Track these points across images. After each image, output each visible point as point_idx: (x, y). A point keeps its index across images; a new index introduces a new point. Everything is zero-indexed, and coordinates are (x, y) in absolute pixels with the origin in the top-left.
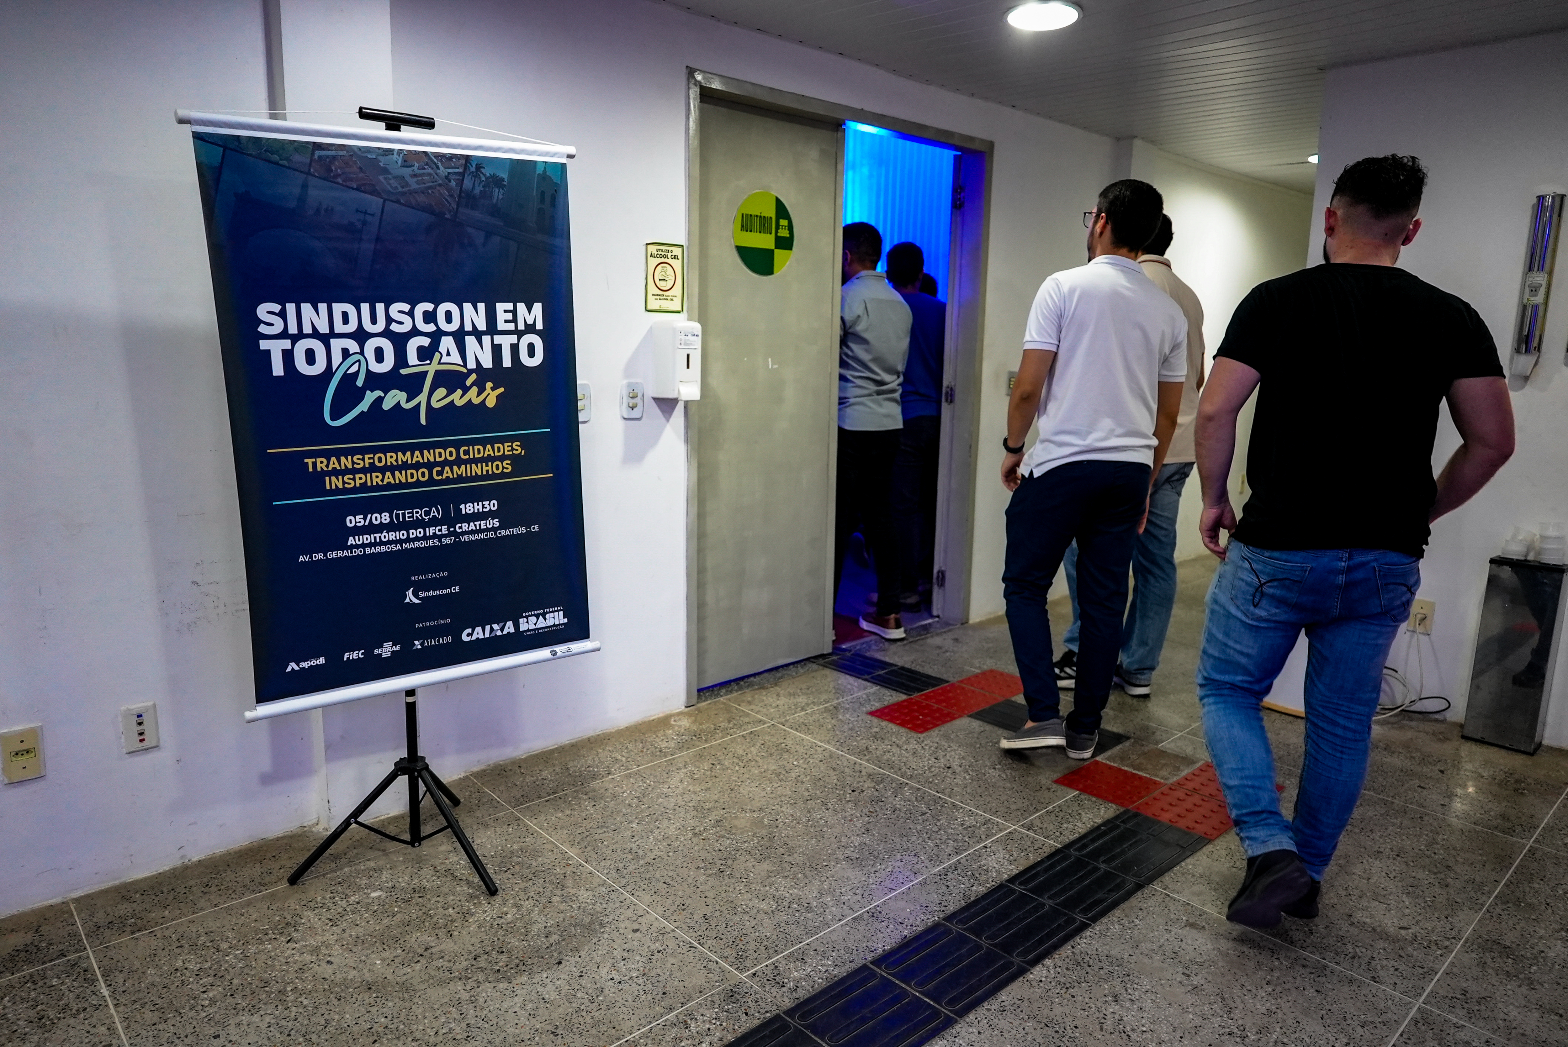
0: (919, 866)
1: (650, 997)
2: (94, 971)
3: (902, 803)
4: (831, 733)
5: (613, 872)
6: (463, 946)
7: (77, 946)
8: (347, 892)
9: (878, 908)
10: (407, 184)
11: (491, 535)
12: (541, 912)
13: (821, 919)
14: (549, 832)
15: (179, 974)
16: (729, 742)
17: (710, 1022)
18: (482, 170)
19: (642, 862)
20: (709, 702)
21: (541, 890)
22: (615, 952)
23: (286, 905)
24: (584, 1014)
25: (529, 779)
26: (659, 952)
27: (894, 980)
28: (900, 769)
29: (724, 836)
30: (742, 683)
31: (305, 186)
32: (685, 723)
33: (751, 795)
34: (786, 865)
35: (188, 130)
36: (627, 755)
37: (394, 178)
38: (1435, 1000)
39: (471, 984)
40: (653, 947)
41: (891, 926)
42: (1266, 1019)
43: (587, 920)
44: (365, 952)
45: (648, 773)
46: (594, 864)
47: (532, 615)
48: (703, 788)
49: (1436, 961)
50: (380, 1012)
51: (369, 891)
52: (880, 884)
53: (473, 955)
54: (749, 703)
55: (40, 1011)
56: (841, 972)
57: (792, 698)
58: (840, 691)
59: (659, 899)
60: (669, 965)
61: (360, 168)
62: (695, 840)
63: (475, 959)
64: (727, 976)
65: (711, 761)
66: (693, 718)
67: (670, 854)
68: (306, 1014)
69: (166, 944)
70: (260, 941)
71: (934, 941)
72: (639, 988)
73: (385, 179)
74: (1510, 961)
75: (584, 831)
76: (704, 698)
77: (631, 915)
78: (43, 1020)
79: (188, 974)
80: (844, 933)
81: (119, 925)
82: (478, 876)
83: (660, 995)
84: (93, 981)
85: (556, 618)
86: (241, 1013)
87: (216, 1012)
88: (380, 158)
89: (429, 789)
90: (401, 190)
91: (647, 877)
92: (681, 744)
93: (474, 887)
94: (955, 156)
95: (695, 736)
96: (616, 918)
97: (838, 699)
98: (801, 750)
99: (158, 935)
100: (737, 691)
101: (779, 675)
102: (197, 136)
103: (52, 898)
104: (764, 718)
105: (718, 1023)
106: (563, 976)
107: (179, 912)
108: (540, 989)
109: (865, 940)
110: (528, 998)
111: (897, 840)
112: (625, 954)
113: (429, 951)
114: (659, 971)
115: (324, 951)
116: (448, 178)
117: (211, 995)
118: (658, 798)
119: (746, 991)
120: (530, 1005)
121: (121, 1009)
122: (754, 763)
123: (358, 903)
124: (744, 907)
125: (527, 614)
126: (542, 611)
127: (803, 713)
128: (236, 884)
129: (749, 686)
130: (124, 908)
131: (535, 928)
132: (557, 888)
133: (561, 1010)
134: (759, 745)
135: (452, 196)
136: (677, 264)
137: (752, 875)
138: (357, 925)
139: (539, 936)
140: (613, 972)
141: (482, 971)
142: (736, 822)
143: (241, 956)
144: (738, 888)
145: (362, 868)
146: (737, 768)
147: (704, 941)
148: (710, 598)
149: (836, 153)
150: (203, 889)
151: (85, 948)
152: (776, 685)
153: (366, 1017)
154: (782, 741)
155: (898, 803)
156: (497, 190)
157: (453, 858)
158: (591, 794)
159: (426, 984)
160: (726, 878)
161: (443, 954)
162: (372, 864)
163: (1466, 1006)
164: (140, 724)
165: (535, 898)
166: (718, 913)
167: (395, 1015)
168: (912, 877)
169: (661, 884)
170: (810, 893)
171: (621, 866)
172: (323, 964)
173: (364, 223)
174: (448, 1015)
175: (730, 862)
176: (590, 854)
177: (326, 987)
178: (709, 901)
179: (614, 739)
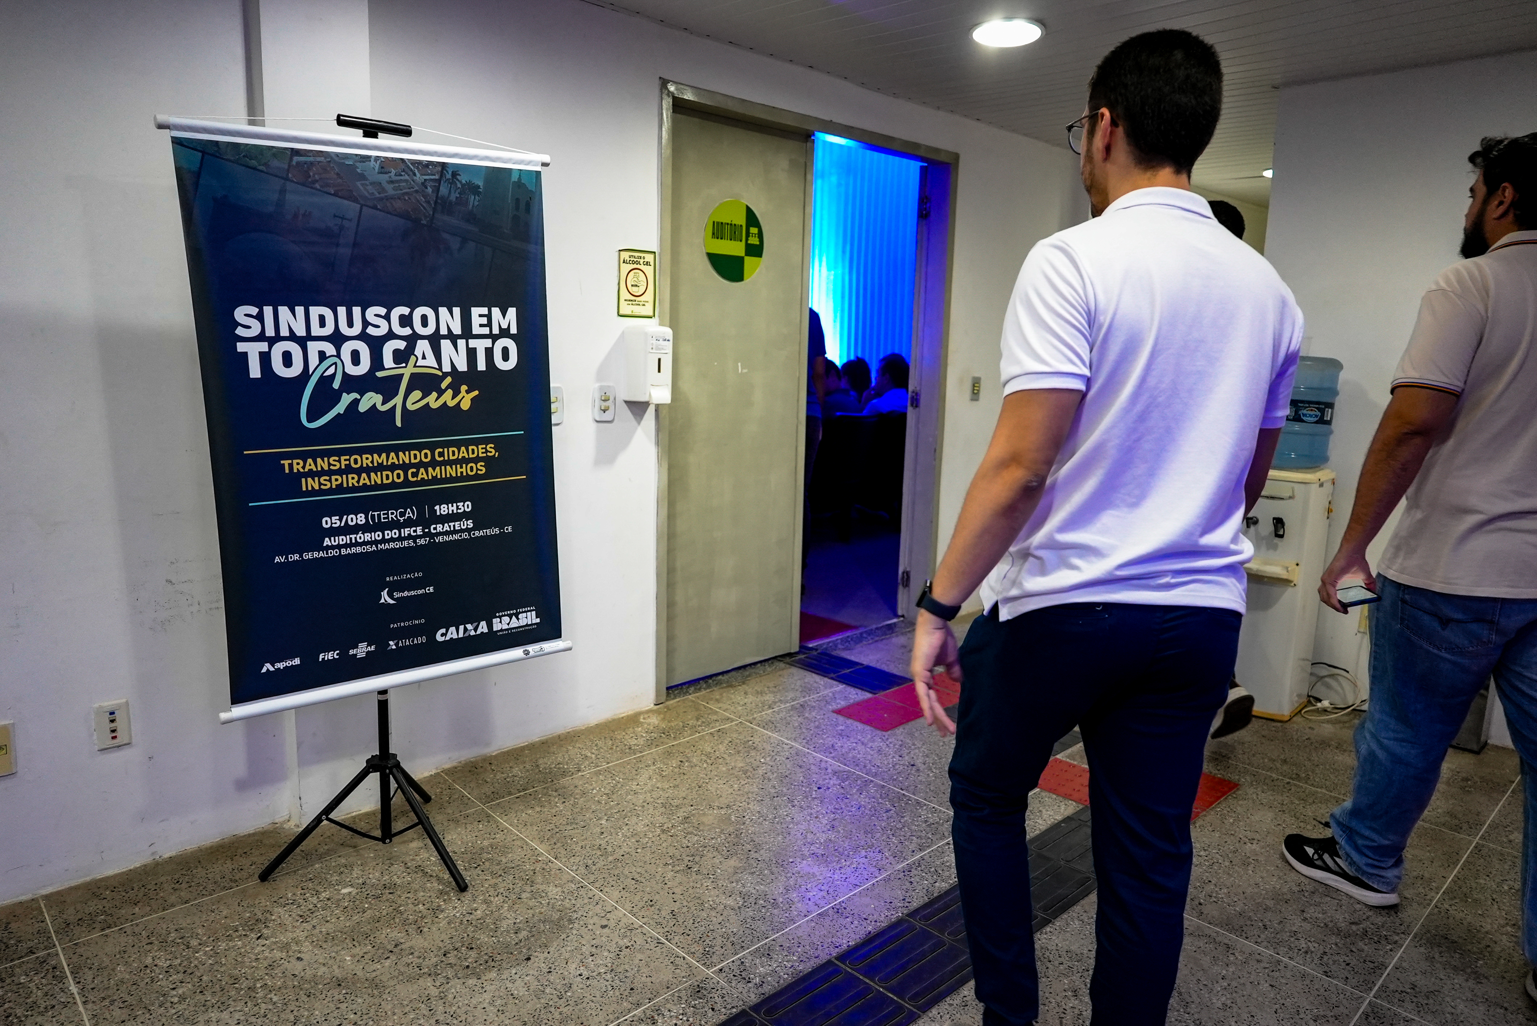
0: (884, 862)
1: (617, 993)
2: (63, 968)
3: (867, 800)
4: (798, 731)
5: (582, 869)
6: (433, 943)
7: (46, 943)
8: (318, 888)
9: (843, 904)
10: (383, 190)
11: (465, 535)
12: (510, 908)
13: (787, 915)
14: (519, 828)
15: (148, 971)
16: (697, 740)
17: (677, 1017)
18: (458, 177)
19: (611, 858)
20: (678, 700)
21: (511, 886)
22: (584, 948)
23: (257, 902)
24: (552, 1009)
25: (499, 776)
26: (627, 948)
27: (858, 975)
28: (865, 767)
29: (691, 833)
30: (710, 681)
31: (283, 191)
32: (654, 720)
33: (718, 792)
34: (752, 861)
35: (167, 134)
36: (597, 752)
37: (371, 184)
38: (1385, 995)
39: (440, 980)
40: (621, 943)
41: (856, 922)
42: (1222, 1013)
43: (556, 916)
44: (336, 949)
45: (617, 770)
46: (563, 860)
47: (505, 615)
48: (671, 785)
49: (1386, 956)
50: (349, 1009)
51: (340, 887)
52: (845, 881)
53: (443, 951)
54: (718, 701)
55: (7, 1008)
56: (806, 967)
57: (759, 696)
58: (807, 690)
59: (628, 895)
60: (637, 961)
61: (338, 174)
62: (664, 837)
63: (445, 955)
64: (694, 971)
65: (679, 759)
66: (662, 716)
67: (639, 850)
68: (275, 1011)
69: (136, 941)
70: (230, 938)
71: (897, 937)
72: (607, 983)
73: (362, 185)
74: (1457, 956)
75: (554, 827)
76: (672, 696)
77: (599, 911)
78: (10, 1018)
79: (157, 971)
80: (809, 929)
81: (88, 921)
82: (448, 872)
83: (628, 990)
84: (62, 978)
85: (529, 618)
86: (210, 1010)
87: (185, 1009)
88: (358, 164)
89: (400, 787)
90: (378, 195)
91: (616, 874)
92: (650, 742)
93: (444, 884)
94: (921, 167)
95: (664, 733)
96: (585, 914)
97: (804, 697)
98: (768, 748)
99: (128, 933)
100: (705, 689)
101: (747, 673)
102: (176, 141)
103: (22, 895)
104: (731, 716)
105: (685, 1019)
106: (531, 972)
107: (149, 908)
108: (509, 985)
109: (830, 935)
110: (497, 994)
111: (862, 836)
112: (594, 950)
113: (399, 948)
114: (627, 967)
115: (294, 947)
116: (424, 184)
117: (180, 992)
118: (627, 795)
119: (712, 986)
120: (499, 1002)
121: (90, 1006)
122: (721, 760)
123: (328, 899)
124: (711, 903)
125: (501, 614)
126: (515, 611)
127: (771, 711)
128: (207, 880)
129: (717, 684)
130: (94, 906)
131: (504, 924)
132: (526, 884)
133: (529, 1006)
134: (727, 742)
135: (428, 202)
136: (649, 270)
137: (719, 871)
138: (327, 922)
139: (508, 932)
140: (582, 968)
141: (452, 967)
142: (704, 819)
143: (212, 952)
144: (705, 884)
145: (333, 864)
146: (705, 765)
147: (671, 937)
148: (679, 597)
149: (805, 162)
150: (173, 886)
151: (54, 945)
152: (744, 683)
153: (335, 1014)
154: (750, 739)
155: (863, 800)
156: (473, 197)
157: (424, 855)
158: (560, 791)
159: (396, 980)
160: (694, 874)
161: (412, 951)
162: (343, 861)
163: (1415, 1000)
164: (112, 721)
165: (504, 894)
166: (685, 909)
167: (364, 1011)
168: (876, 873)
169: (629, 880)
170: (776, 890)
171: (590, 862)
172: (293, 960)
173: (342, 228)
174: (417, 1012)
175: (697, 859)
176: (559, 850)
177: (296, 983)
178: (676, 897)
179: (583, 737)
